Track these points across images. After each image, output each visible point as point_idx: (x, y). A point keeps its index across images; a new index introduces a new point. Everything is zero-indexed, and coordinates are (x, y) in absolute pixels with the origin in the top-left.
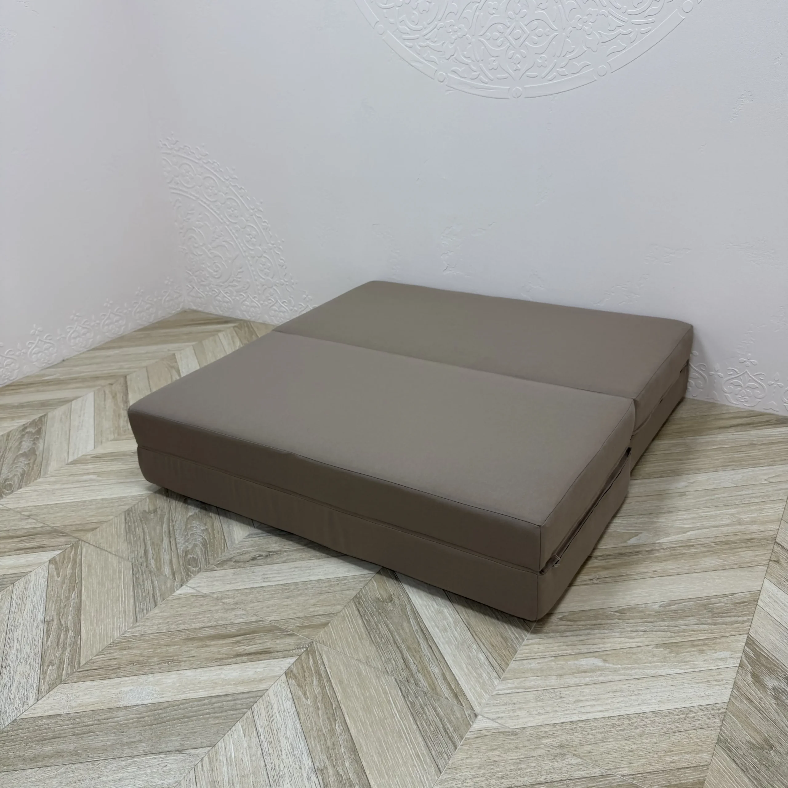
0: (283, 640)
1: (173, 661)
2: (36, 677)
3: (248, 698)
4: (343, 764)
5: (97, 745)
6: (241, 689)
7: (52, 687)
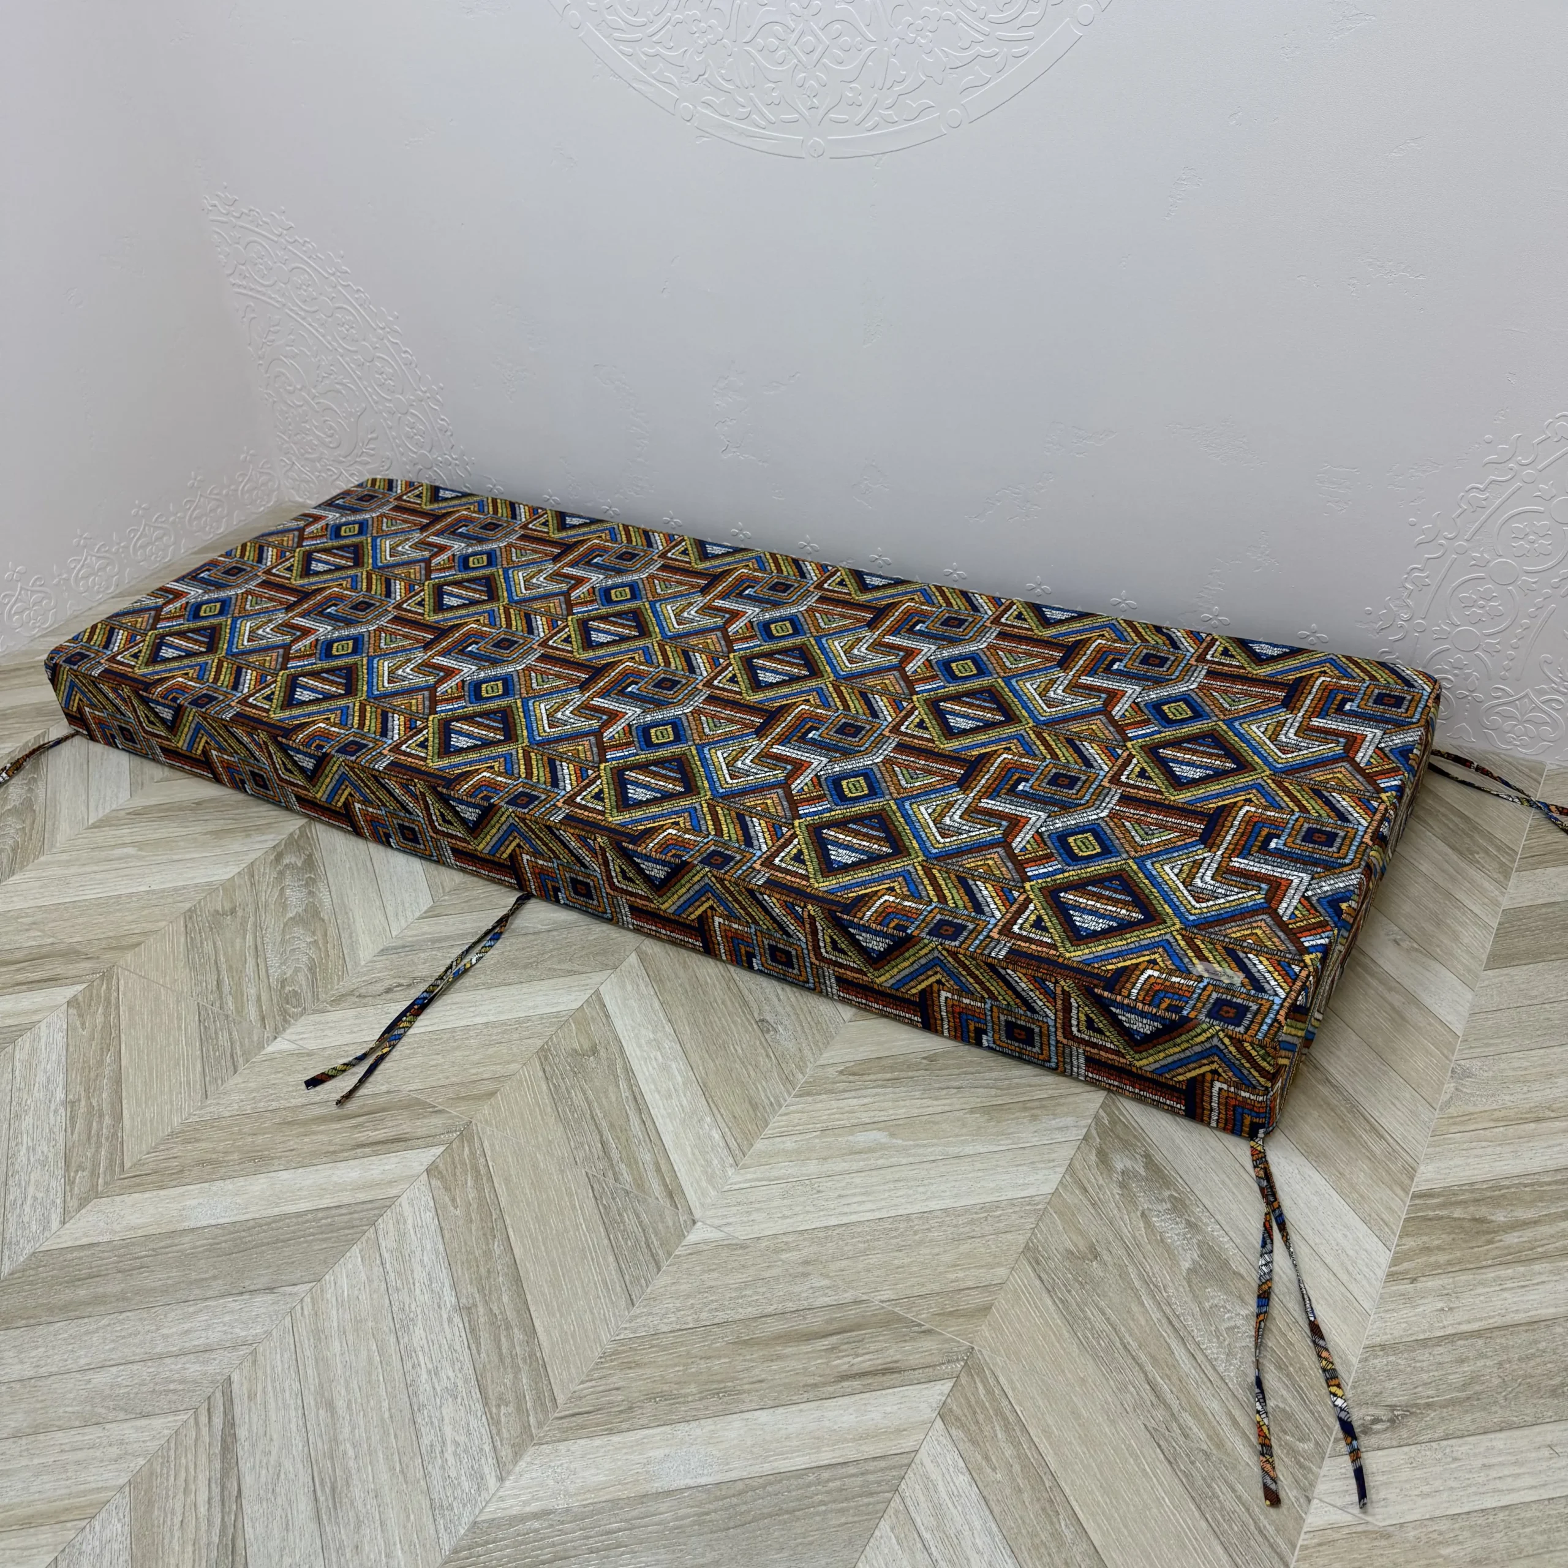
0: (426, 1121)
1: (261, 1158)
2: (59, 1189)
3: (371, 1209)
4: (500, 1299)
5: (153, 1285)
6: (362, 1196)
7: (83, 1203)
